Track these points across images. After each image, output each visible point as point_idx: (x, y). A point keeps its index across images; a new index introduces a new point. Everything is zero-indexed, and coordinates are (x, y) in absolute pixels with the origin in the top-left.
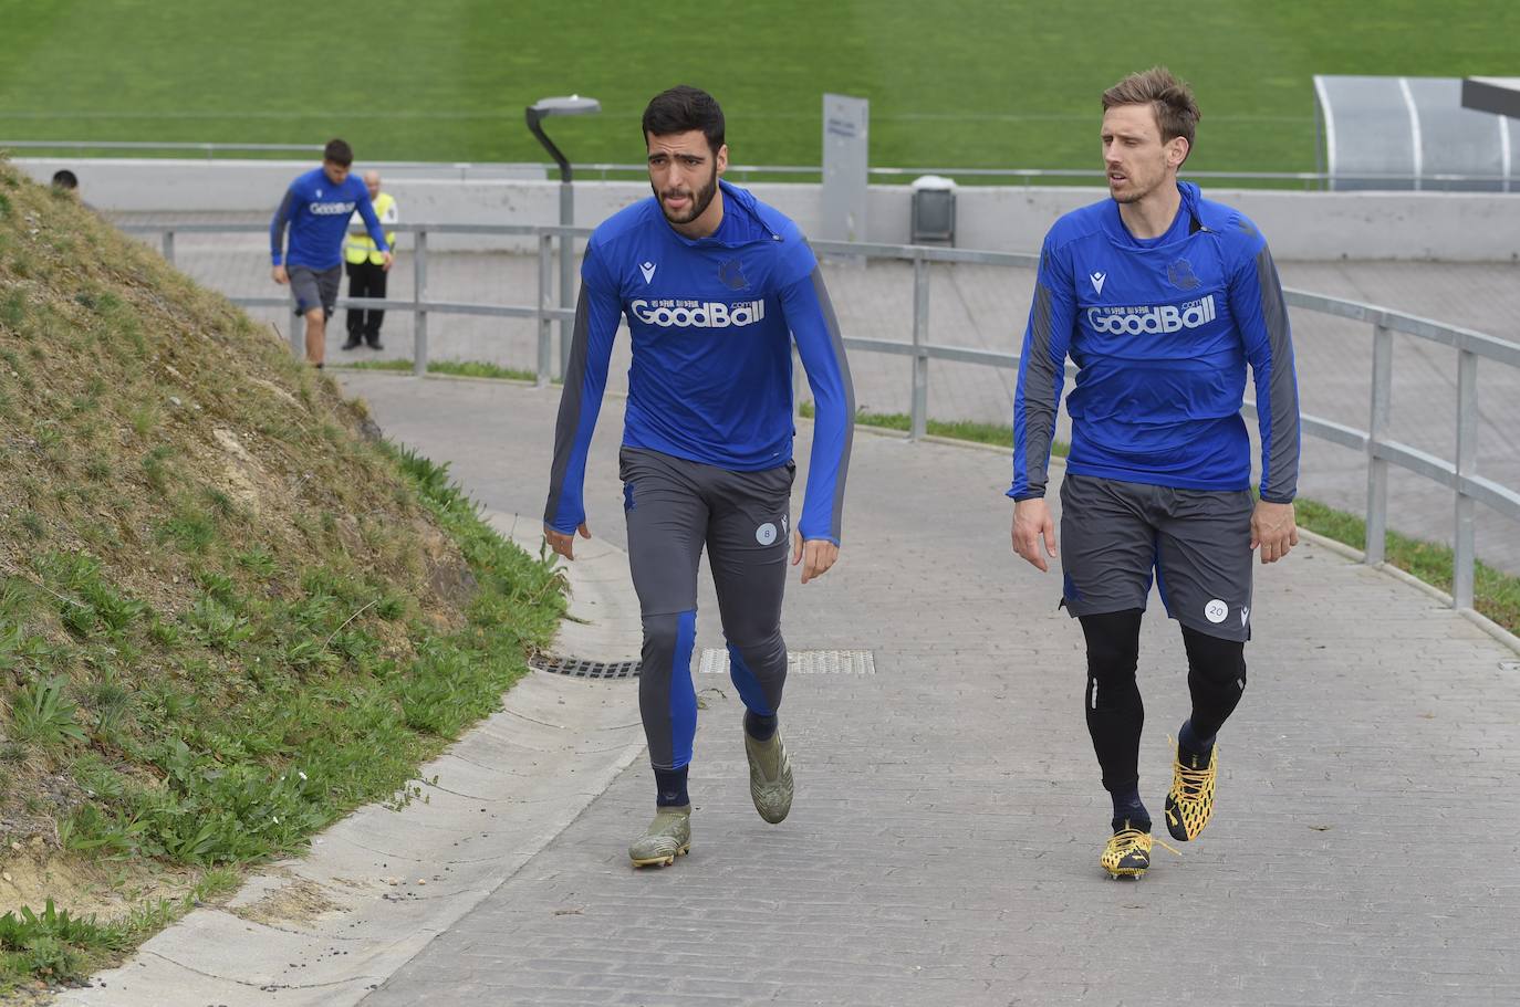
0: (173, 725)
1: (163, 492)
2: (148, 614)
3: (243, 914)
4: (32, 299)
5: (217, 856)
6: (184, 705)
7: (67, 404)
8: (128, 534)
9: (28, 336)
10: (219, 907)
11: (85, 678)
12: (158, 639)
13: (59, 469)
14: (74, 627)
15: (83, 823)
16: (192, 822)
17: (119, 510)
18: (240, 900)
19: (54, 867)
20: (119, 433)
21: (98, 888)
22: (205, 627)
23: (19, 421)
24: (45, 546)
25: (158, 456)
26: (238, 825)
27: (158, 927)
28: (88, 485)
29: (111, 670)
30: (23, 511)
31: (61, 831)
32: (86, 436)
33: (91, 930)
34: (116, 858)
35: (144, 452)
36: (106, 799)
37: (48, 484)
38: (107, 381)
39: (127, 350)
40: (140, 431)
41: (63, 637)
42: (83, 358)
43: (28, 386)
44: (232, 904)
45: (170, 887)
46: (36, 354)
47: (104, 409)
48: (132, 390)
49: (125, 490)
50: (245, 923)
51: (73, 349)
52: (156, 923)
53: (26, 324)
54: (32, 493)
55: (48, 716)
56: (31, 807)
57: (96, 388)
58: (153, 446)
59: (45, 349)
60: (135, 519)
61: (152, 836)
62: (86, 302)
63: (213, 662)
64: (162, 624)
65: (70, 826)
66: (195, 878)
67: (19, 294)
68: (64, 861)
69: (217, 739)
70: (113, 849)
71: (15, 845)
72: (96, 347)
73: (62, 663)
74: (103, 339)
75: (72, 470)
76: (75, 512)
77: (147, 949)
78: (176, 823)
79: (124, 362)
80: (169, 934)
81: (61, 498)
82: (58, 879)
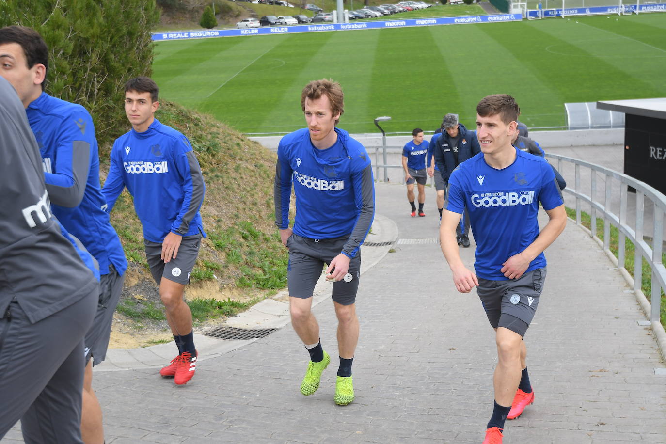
0: (267, 259)
1: (270, 208)
2: (263, 234)
3: (276, 300)
4: (243, 166)
5: (272, 287)
6: (270, 255)
7: (248, 189)
8: (260, 217)
9: (240, 174)
10: (271, 298)
11: (247, 249)
12: (266, 240)
13: (245, 203)
14: (245, 238)
15: (241, 280)
16: (268, 280)
17: (259, 212)
18: (276, 297)
19: (234, 291)
20: (260, 194)
21: (244, 295)
22: (277, 237)
23: (236, 193)
24: (240, 220)
25: (270, 200)
26: (278, 280)
27: (256, 303)
28: (251, 206)
29: (253, 247)
30: (235, 212)
31: (235, 283)
32: (252, 196)
33: (239, 304)
34: (249, 288)
35: (266, 199)
36: (248, 275)
37: (241, 206)
38: (259, 184)
39: (265, 176)
40: (266, 194)
41: (242, 240)
42: (253, 179)
43: (239, 185)
44: (274, 298)
45: (261, 294)
46: (242, 178)
47: (257, 189)
48: (265, 185)
49: (261, 207)
50: (277, 302)
51: (251, 177)
52: (255, 302)
53: (240, 171)
54: (237, 208)
55: (235, 257)
56: (229, 278)
57: (256, 185)
58: (268, 197)
59: (244, 177)
60: (263, 214)
61: (258, 283)
62: (256, 166)
63: (278, 245)
64: (267, 237)
65: (238, 282)
66: (267, 292)
67: (240, 165)
68: (237, 289)
69: (277, 262)
70: (248, 286)
71: (225, 286)
72: (257, 176)
73: (241, 245)
74: (259, 174)
75: (248, 203)
76: (247, 212)
77: (252, 308)
78: (264, 280)
79: (264, 179)
80: (258, 305)
81: (244, 209)
82: (235, 293)
